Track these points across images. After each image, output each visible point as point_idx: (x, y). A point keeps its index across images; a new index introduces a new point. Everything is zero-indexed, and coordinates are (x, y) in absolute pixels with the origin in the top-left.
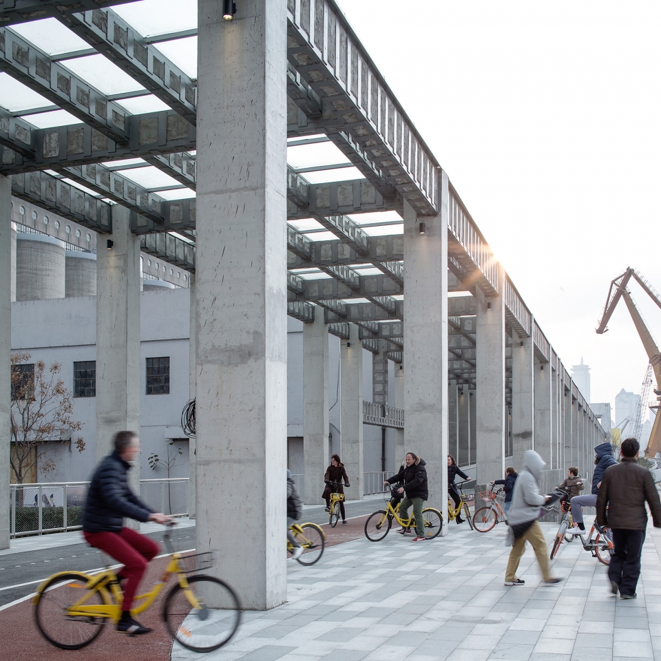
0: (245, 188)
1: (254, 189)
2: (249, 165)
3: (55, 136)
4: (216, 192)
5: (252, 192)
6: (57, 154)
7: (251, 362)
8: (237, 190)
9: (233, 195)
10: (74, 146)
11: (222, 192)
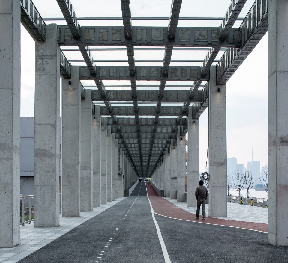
0: (222, 129)
1: (224, 129)
2: (223, 124)
3: (112, 93)
4: (215, 129)
5: (224, 130)
6: (113, 98)
7: (224, 166)
8: (220, 129)
9: (219, 130)
10: (119, 96)
11: (217, 129)
